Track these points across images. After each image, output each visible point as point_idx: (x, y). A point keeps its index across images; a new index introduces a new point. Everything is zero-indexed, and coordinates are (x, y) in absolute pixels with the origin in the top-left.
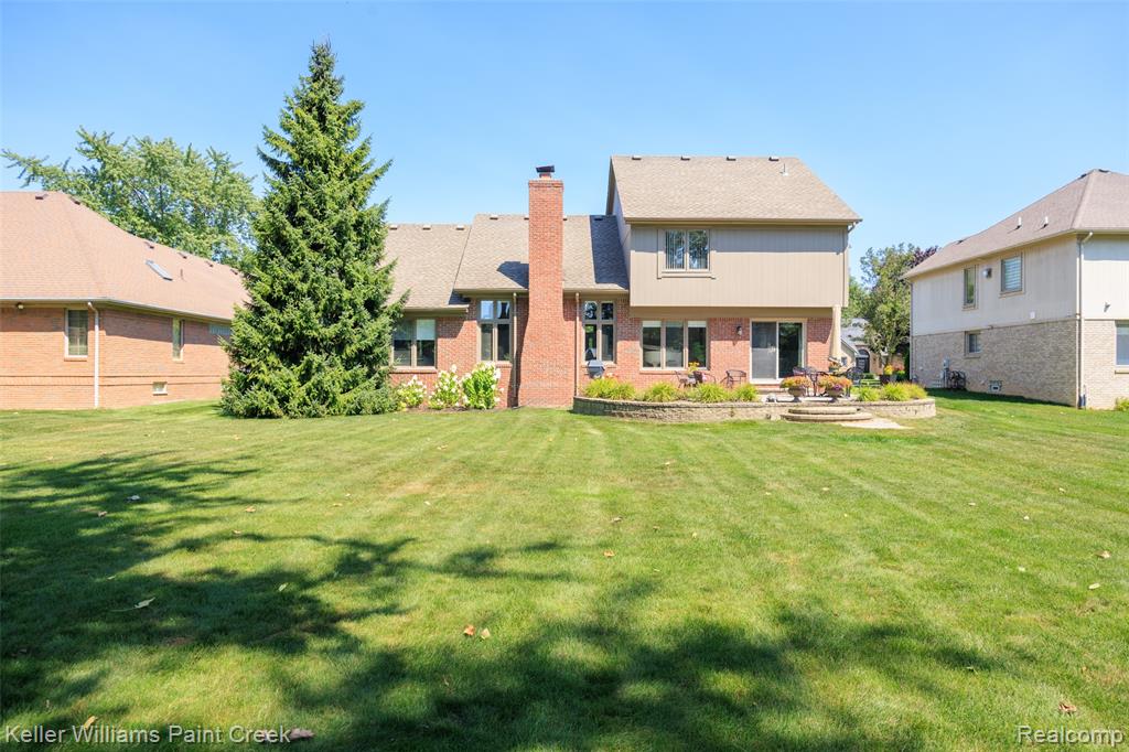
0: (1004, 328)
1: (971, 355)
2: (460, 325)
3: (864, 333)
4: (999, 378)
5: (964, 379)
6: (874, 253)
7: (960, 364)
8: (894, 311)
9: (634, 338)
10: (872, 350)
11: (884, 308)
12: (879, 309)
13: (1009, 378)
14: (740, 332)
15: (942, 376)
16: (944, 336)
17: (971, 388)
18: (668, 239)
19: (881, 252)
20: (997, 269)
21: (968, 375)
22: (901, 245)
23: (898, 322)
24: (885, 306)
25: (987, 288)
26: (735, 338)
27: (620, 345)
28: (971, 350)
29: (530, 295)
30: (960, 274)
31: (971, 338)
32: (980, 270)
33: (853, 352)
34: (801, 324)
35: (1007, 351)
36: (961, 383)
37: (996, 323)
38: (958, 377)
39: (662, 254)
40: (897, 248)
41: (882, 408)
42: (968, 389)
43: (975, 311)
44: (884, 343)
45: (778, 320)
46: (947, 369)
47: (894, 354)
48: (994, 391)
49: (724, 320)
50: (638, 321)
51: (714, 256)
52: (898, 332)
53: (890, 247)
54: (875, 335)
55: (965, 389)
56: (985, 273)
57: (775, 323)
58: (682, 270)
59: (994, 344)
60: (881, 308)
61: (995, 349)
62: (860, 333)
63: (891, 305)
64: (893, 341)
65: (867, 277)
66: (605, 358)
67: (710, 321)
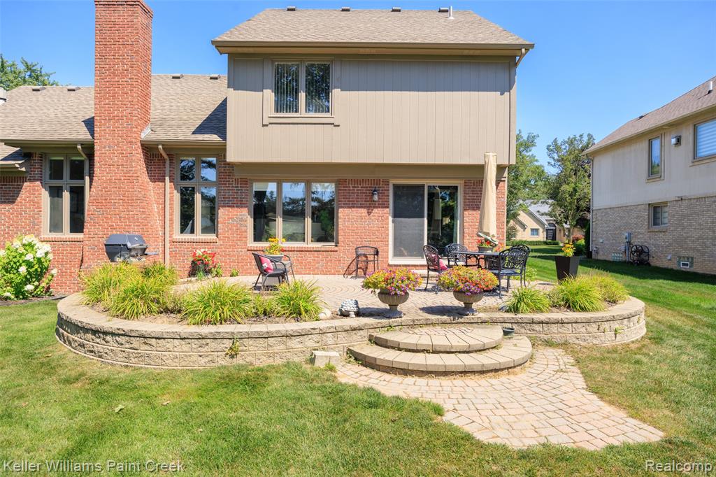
0: (698, 199)
1: (656, 228)
2: (19, 189)
3: (550, 209)
4: (691, 254)
5: (648, 254)
6: (559, 142)
7: (642, 237)
8: (575, 190)
9: (241, 204)
10: (557, 223)
11: (566, 188)
12: (562, 188)
13: (703, 254)
14: (376, 198)
15: (623, 248)
16: (626, 209)
17: (655, 262)
18: (279, 75)
19: (565, 142)
20: (687, 134)
21: (652, 249)
22: (581, 136)
23: (579, 200)
24: (567, 187)
25: (675, 158)
26: (370, 206)
27: (223, 213)
28: (655, 224)
29: (96, 147)
30: (645, 145)
31: (656, 211)
32: (667, 138)
33: (544, 225)
34: (456, 188)
35: (700, 224)
36: (644, 257)
37: (685, 193)
38: (641, 251)
39: (269, 95)
40: (578, 138)
41: (554, 328)
42: (652, 264)
43: (661, 182)
44: (567, 218)
45: (428, 183)
46: (629, 243)
47: (575, 226)
48: (683, 268)
49: (356, 181)
50: (246, 182)
51: (338, 96)
52: (578, 208)
53: (572, 136)
54: (558, 210)
55: (649, 264)
56: (674, 141)
57: (423, 186)
58: (294, 115)
59: (683, 216)
60: (565, 187)
61: (685, 222)
62: (546, 209)
63: (573, 185)
64: (574, 216)
65: (553, 162)
66: (205, 230)
67: (340, 183)
